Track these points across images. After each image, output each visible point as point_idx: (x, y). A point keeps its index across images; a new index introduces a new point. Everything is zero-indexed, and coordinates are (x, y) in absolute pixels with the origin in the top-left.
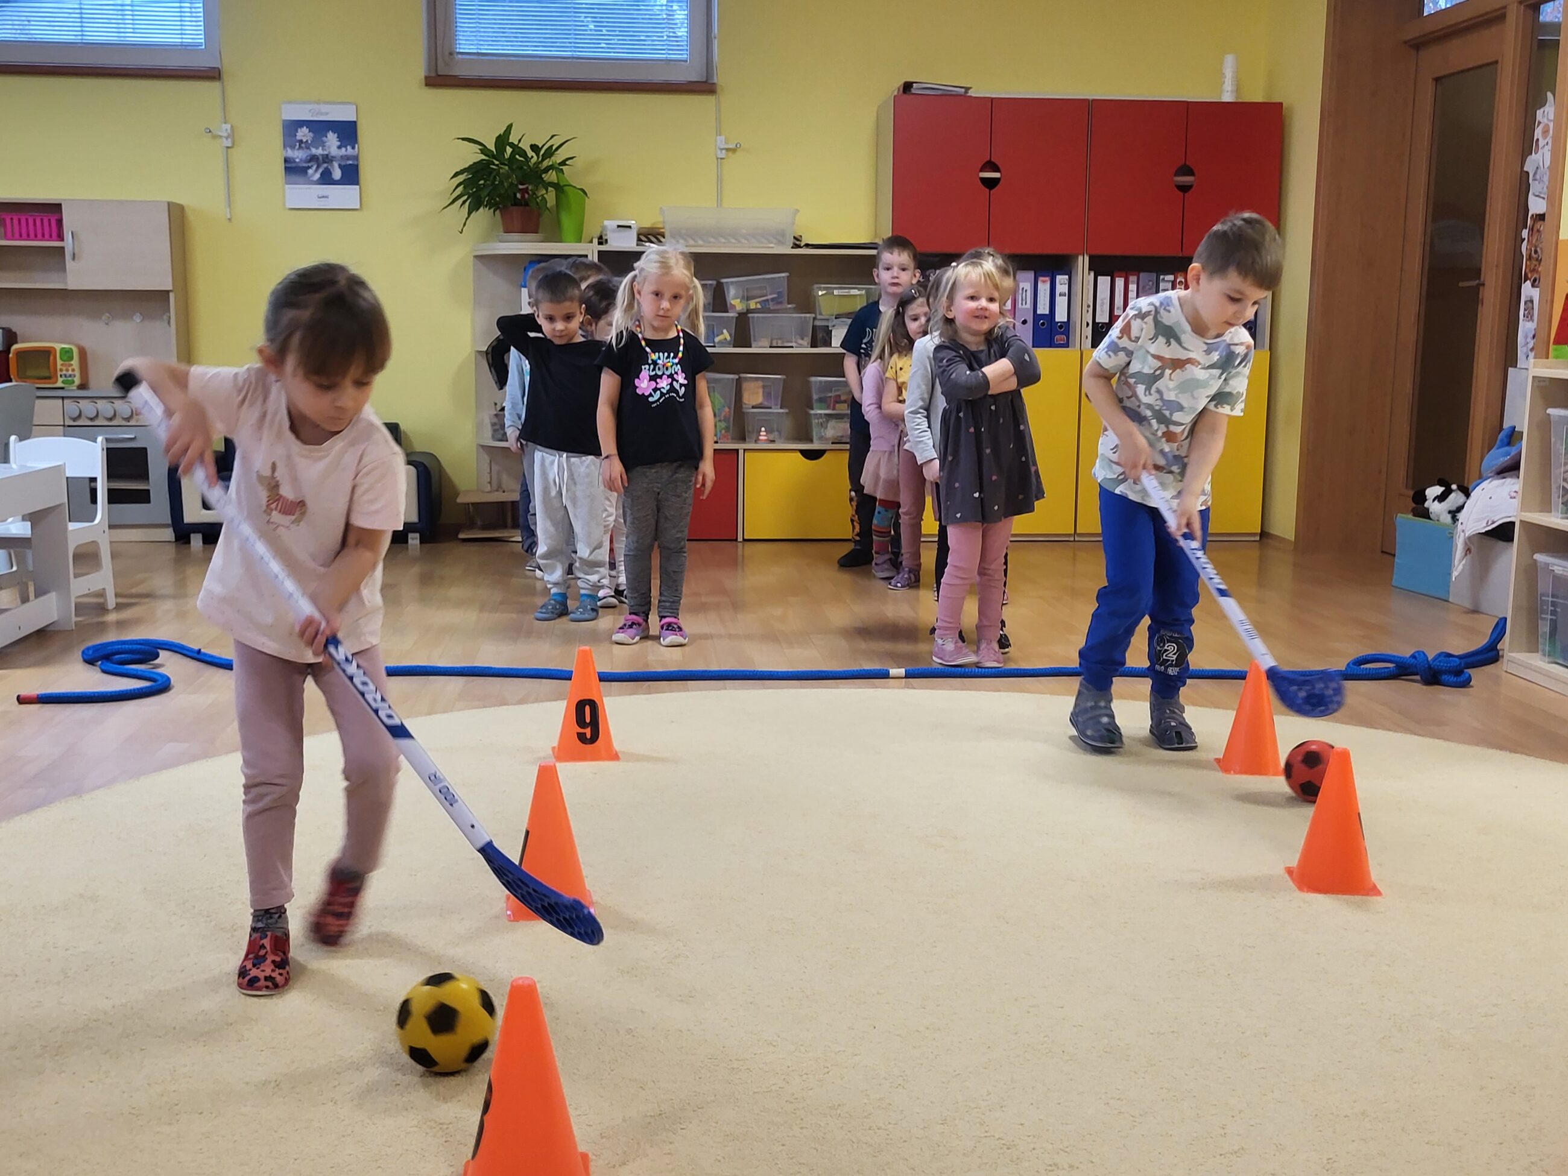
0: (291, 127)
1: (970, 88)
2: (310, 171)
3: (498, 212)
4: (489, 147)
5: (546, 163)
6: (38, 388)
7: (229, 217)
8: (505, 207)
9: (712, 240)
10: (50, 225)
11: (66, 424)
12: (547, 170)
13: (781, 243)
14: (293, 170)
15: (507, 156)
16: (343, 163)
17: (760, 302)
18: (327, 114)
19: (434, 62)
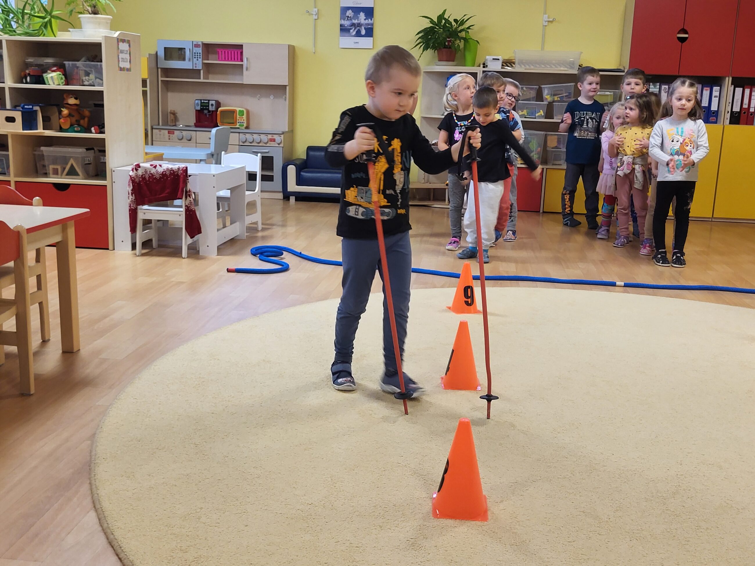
0: (344, 10)
2: (351, 31)
3: (436, 51)
4: (434, 20)
5: (461, 28)
6: (230, 128)
7: (314, 51)
8: (440, 49)
9: (538, 66)
10: (238, 54)
11: (240, 144)
12: (461, 31)
13: (572, 68)
14: (344, 30)
15: (442, 24)
16: (366, 27)
17: (559, 97)
18: (360, 4)
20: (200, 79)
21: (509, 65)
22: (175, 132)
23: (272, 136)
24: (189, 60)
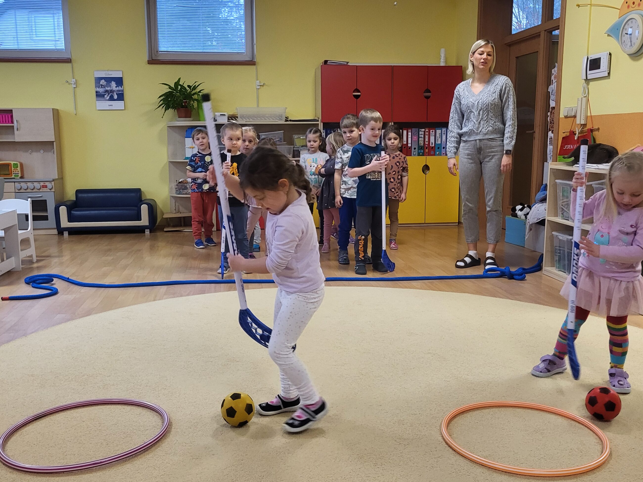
0: (98, 80)
1: (348, 62)
2: (106, 96)
3: (176, 110)
4: (172, 86)
5: (193, 92)
6: (5, 178)
7: (75, 113)
8: (179, 108)
9: (255, 119)
10: (8, 117)
11: (15, 192)
12: (194, 94)
13: (281, 119)
14: (99, 95)
15: (179, 89)
16: (118, 93)
18: (111, 75)
19: (151, 56)
23: (45, 184)
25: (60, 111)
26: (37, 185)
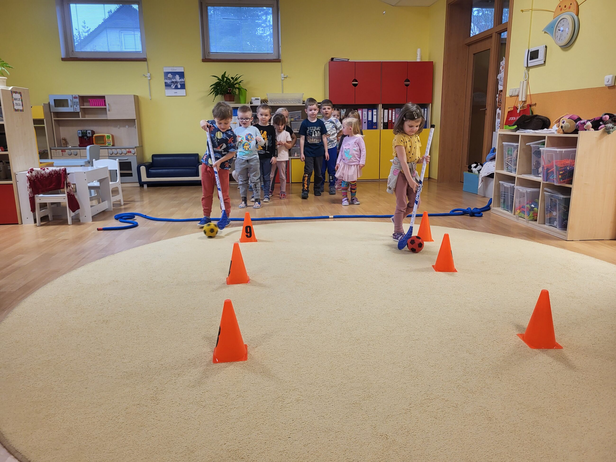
0: (166, 74)
1: (349, 59)
2: (172, 86)
3: (223, 96)
4: (220, 78)
5: (236, 82)
6: (101, 146)
7: (150, 99)
8: (225, 94)
9: (281, 102)
10: (102, 102)
11: (109, 156)
12: (236, 84)
13: (299, 103)
14: (167, 85)
15: (225, 80)
16: (181, 83)
17: (294, 119)
18: (176, 70)
19: (204, 55)
20: (79, 117)
21: (265, 102)
22: (66, 150)
23: (129, 150)
24: (71, 106)
25: (139, 97)
26: (124, 151)
